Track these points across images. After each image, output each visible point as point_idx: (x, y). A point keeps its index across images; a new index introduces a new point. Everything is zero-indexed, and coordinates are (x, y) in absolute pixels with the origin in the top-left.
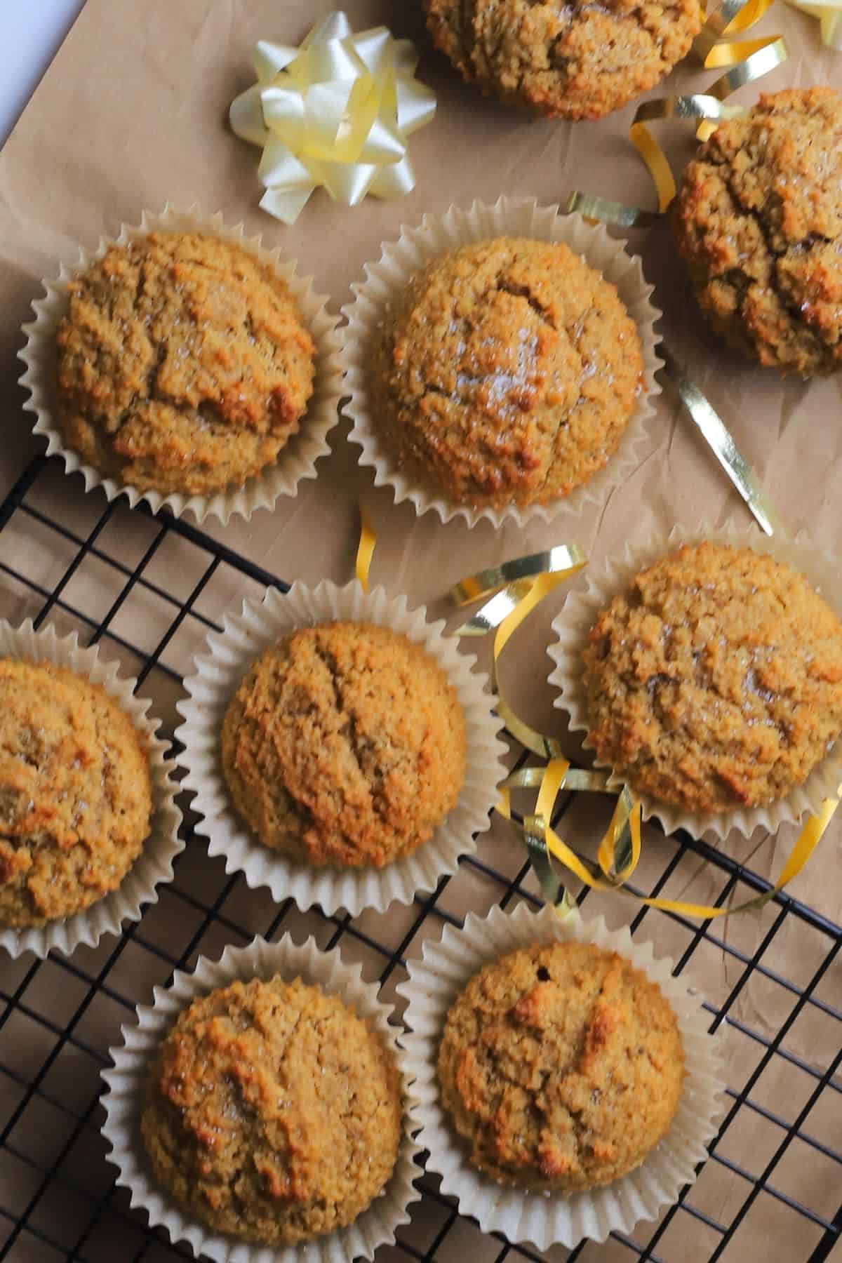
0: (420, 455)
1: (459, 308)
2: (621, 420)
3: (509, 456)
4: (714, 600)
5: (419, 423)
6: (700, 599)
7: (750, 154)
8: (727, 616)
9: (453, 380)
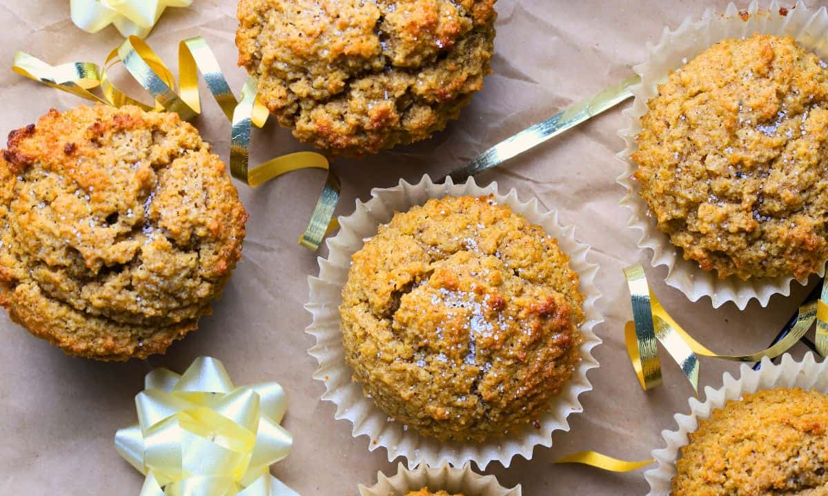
0: (530, 405)
1: (405, 356)
2: (517, 222)
3: (542, 324)
4: (689, 153)
5: (504, 403)
6: (686, 167)
7: (295, 80)
8: (705, 144)
9: (469, 369)
